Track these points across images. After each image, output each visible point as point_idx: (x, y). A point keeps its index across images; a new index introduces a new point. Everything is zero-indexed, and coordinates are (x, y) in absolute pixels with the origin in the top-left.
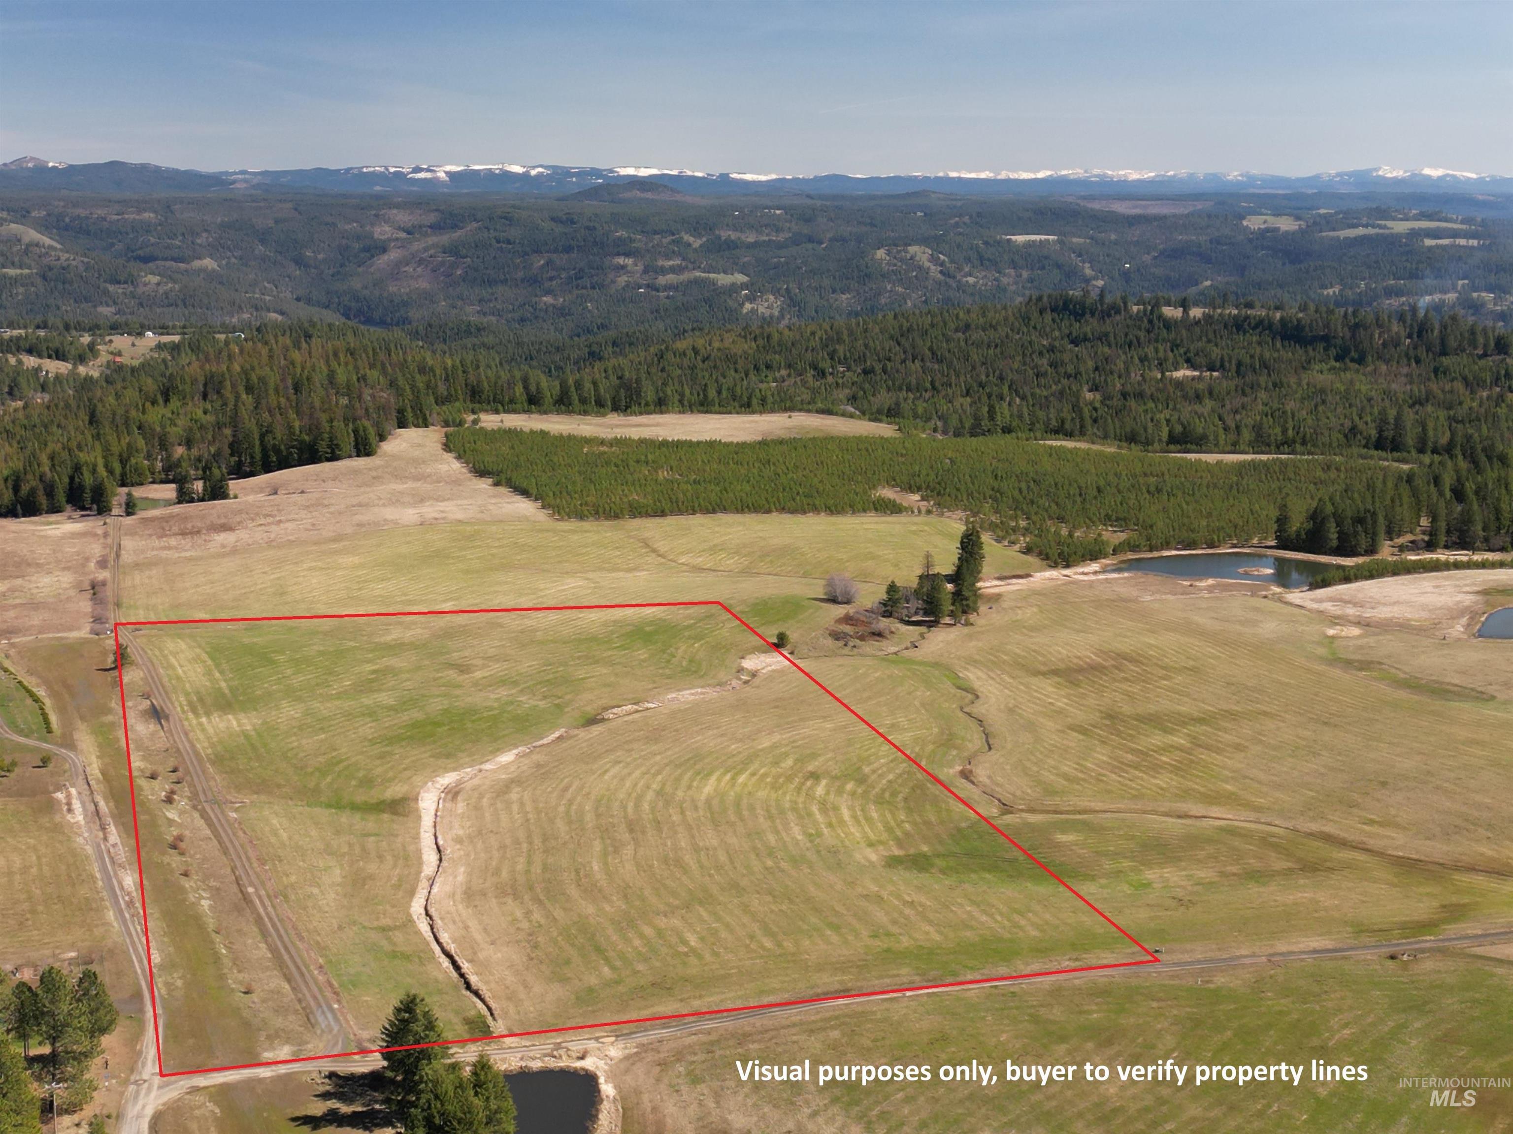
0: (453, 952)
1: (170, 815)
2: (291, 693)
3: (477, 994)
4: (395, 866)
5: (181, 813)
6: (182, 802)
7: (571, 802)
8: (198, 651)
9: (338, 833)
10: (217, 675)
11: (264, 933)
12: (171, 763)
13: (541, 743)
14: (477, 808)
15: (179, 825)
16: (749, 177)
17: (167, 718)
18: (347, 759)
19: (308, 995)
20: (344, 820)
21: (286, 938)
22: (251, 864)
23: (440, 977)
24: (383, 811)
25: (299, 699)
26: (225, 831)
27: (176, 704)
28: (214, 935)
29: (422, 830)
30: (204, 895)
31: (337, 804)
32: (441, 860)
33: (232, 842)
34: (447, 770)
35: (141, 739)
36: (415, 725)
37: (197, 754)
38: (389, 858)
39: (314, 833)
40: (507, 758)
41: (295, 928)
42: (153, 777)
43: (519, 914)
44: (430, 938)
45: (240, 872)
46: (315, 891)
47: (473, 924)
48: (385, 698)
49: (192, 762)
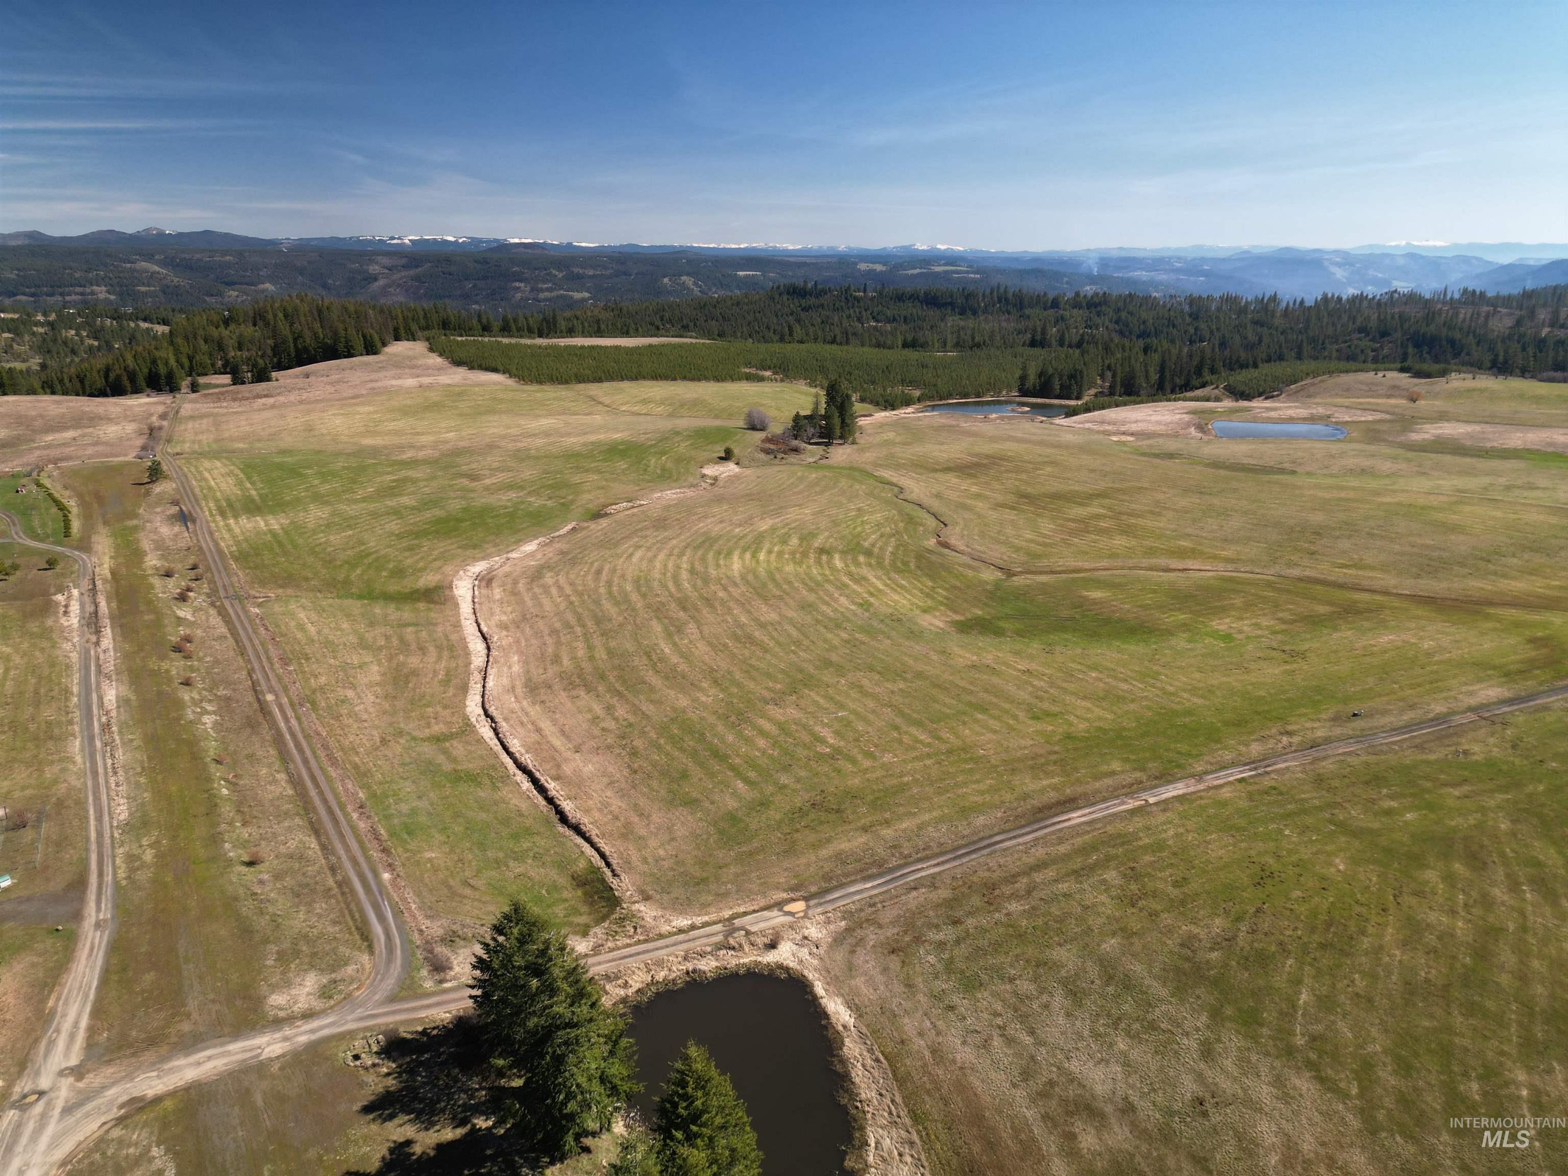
0: (531, 767)
1: (181, 613)
2: (318, 498)
3: (577, 829)
4: (440, 658)
5: (196, 610)
6: (198, 598)
7: (609, 584)
8: (232, 468)
9: (372, 624)
10: (248, 485)
11: (284, 756)
12: (192, 560)
13: (557, 534)
14: (515, 593)
15: (191, 624)
16: (583, 245)
17: (194, 521)
18: (376, 552)
19: (344, 857)
20: (378, 611)
21: (313, 762)
22: (272, 664)
23: (524, 806)
24: (418, 600)
25: (326, 503)
26: (244, 628)
27: (205, 509)
28: (213, 767)
29: (462, 618)
30: (209, 708)
31: (370, 595)
32: (488, 648)
33: (251, 640)
34: (476, 559)
35: (164, 539)
36: (439, 521)
37: (220, 552)
38: (431, 649)
39: (345, 626)
40: (530, 547)
41: (325, 747)
42: (168, 574)
43: (598, 709)
44: (498, 748)
45: (258, 675)
46: (350, 694)
47: (546, 725)
48: (406, 500)
49: (215, 561)
